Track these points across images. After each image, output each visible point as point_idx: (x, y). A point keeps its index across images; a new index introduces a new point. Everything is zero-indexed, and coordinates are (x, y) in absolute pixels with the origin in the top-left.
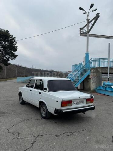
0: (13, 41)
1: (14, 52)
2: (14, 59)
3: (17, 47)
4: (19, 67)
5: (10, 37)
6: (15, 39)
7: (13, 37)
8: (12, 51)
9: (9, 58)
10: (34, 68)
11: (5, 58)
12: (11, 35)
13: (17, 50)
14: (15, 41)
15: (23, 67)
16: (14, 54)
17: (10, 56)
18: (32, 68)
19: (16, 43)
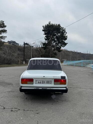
0: (64, 32)
1: (64, 41)
2: (65, 46)
3: (67, 36)
4: (74, 53)
5: (62, 29)
6: (65, 30)
7: (64, 29)
8: (63, 40)
9: (61, 46)
10: (88, 53)
11: (58, 46)
12: (62, 28)
13: (67, 39)
14: (65, 32)
15: (78, 53)
16: (64, 42)
17: (61, 44)
18: (86, 53)
19: (66, 33)
